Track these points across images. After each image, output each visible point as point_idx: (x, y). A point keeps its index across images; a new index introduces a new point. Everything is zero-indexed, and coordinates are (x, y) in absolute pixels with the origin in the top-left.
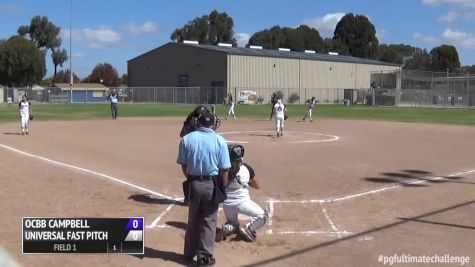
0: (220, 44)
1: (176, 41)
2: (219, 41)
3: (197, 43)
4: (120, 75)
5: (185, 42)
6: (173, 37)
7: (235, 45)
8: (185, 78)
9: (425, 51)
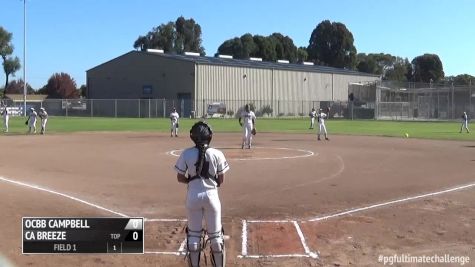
0: (187, 53)
1: (139, 49)
2: (186, 50)
3: (162, 51)
4: (79, 87)
5: (149, 50)
6: (136, 45)
7: (203, 54)
8: (149, 89)
9: (407, 60)
